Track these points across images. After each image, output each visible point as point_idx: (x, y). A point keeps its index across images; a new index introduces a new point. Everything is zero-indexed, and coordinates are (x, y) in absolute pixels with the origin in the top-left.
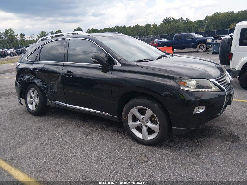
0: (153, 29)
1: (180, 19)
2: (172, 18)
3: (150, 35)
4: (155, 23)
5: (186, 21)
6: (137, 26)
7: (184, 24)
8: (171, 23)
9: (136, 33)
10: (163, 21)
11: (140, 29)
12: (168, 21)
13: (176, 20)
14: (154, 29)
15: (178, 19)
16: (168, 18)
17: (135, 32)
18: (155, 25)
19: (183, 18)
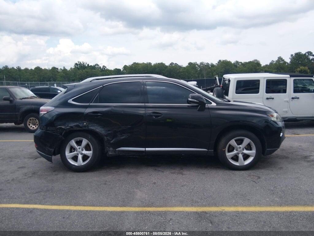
0: (62, 73)
1: (95, 65)
2: (85, 63)
3: (58, 81)
4: (64, 67)
5: (103, 68)
6: (38, 69)
7: (101, 72)
8: (86, 69)
9: (37, 78)
10: (75, 66)
11: (43, 72)
12: (81, 66)
13: (91, 66)
14: (64, 75)
15: (93, 65)
16: (80, 63)
17: (36, 76)
18: (65, 70)
19: (99, 65)
